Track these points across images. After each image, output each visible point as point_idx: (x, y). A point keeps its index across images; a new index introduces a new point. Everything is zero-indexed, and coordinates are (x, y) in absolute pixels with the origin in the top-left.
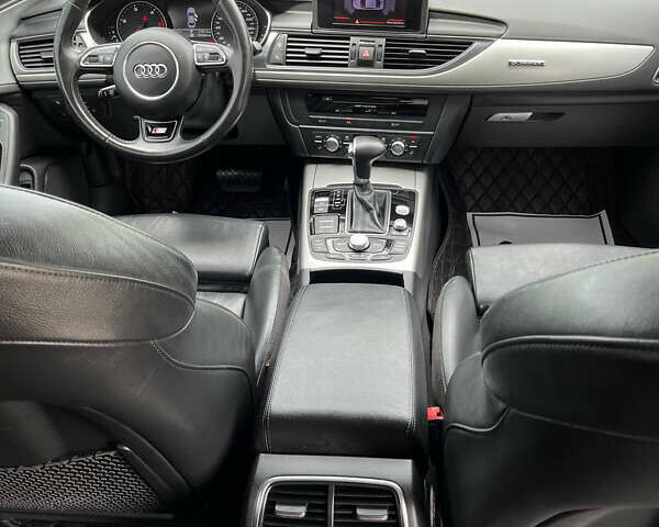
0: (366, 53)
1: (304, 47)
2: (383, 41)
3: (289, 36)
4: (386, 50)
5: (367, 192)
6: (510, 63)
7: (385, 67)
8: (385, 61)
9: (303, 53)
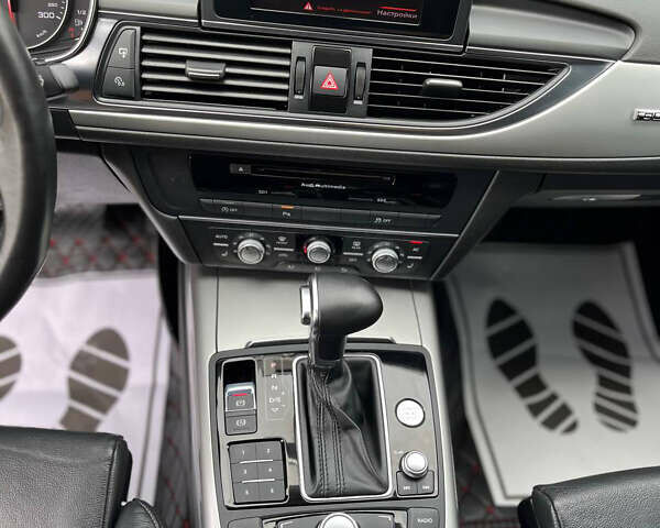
0: (330, 79)
1: (183, 59)
2: (365, 55)
3: (145, 31)
4: (374, 75)
5: (338, 383)
6: (641, 118)
7: (372, 113)
8: (372, 99)
9: (182, 72)
